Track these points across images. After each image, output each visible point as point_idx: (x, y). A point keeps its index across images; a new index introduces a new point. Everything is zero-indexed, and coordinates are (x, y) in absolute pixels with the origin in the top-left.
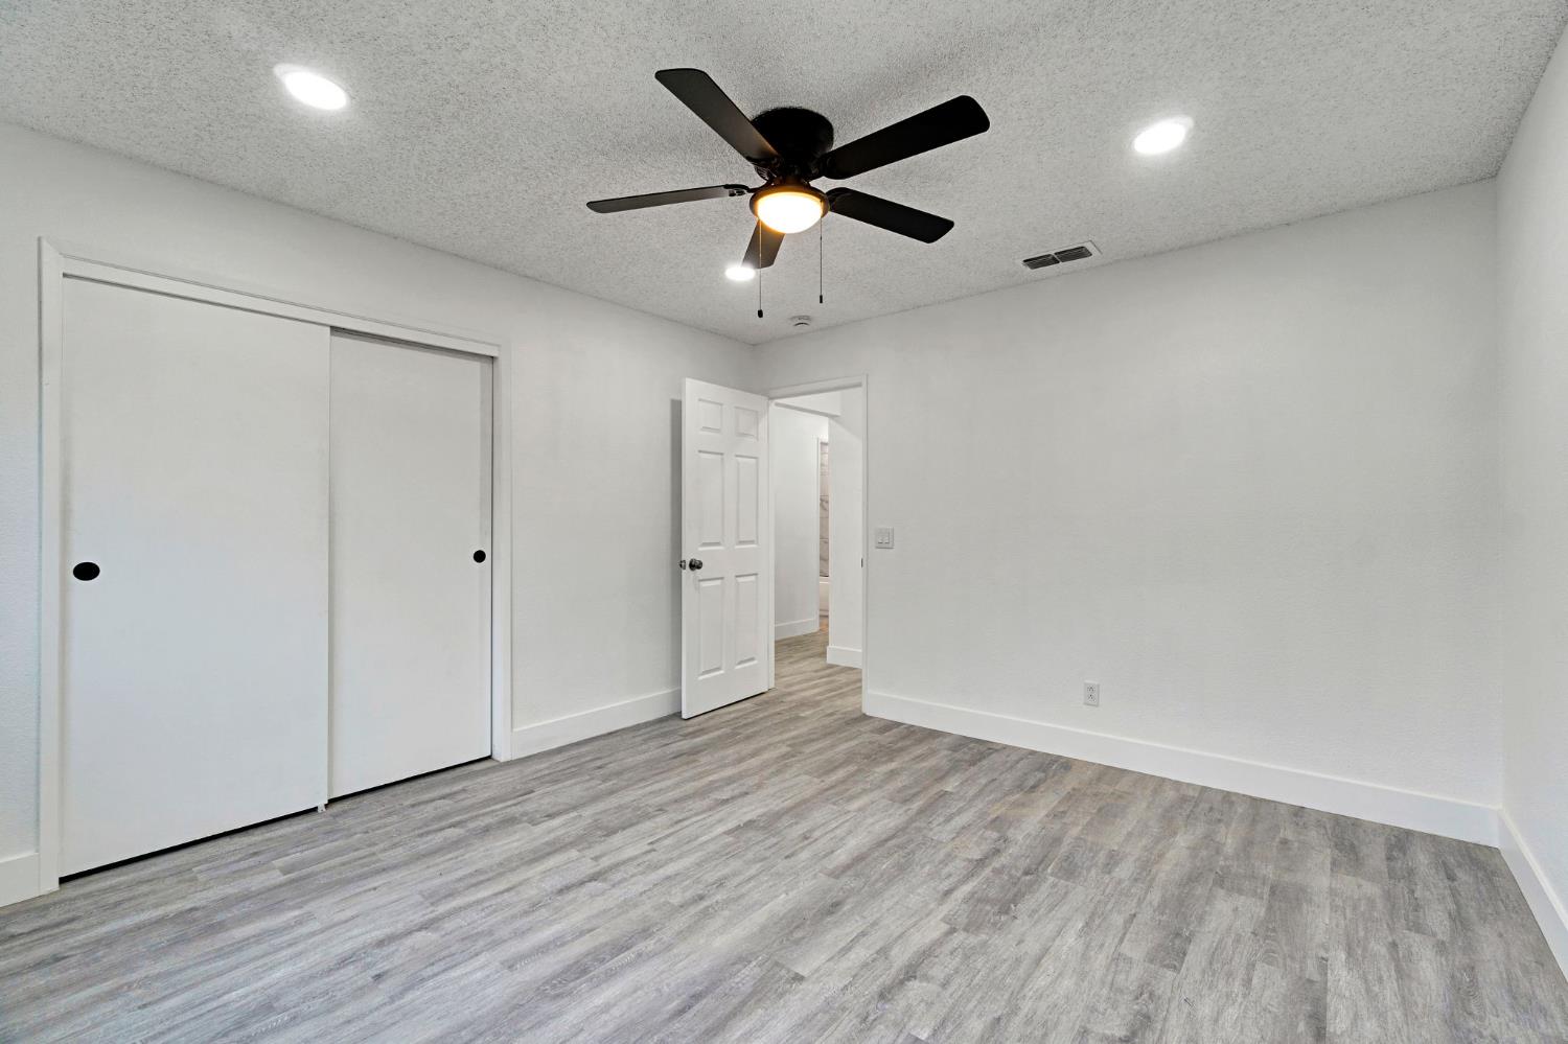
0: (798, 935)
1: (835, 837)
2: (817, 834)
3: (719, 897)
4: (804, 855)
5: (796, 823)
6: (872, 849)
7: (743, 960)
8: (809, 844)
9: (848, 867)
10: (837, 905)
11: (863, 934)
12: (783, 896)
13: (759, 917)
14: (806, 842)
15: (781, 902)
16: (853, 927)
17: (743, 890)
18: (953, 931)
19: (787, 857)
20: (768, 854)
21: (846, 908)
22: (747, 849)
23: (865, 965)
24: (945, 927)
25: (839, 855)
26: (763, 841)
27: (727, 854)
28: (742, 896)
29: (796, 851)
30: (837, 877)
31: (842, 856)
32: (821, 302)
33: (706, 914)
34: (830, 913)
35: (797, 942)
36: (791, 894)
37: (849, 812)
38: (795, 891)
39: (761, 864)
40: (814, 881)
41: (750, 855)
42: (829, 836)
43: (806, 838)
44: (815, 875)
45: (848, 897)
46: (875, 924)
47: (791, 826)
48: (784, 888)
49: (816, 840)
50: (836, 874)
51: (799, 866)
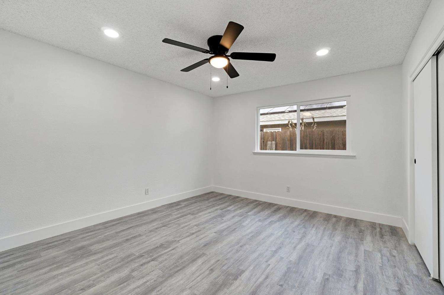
0: (216, 239)
1: (200, 270)
2: (207, 272)
3: (236, 247)
4: (213, 261)
5: (216, 278)
6: (188, 265)
7: (226, 235)
8: (210, 267)
9: (199, 257)
10: (205, 246)
11: (200, 239)
12: (219, 247)
13: (225, 242)
14: (212, 267)
15: (219, 246)
16: (202, 241)
17: (230, 249)
18: (179, 241)
19: (219, 260)
20: (226, 262)
21: (203, 245)
22: (233, 263)
23: (201, 235)
24: (180, 241)
25: (200, 262)
26: (228, 267)
27: (240, 261)
28: (230, 247)
29: (216, 263)
30: (203, 253)
31: (200, 261)
32: (211, 89)
33: (238, 243)
34: (207, 244)
35: (215, 238)
36: (217, 248)
37: (189, 289)
38: (216, 249)
39: (227, 257)
40: (210, 252)
41: (232, 261)
42: (202, 271)
43: (212, 270)
44: (210, 254)
45: (201, 248)
46: (196, 242)
47: (218, 277)
48: (219, 250)
49: (207, 269)
50: (204, 254)
51: (215, 257)
